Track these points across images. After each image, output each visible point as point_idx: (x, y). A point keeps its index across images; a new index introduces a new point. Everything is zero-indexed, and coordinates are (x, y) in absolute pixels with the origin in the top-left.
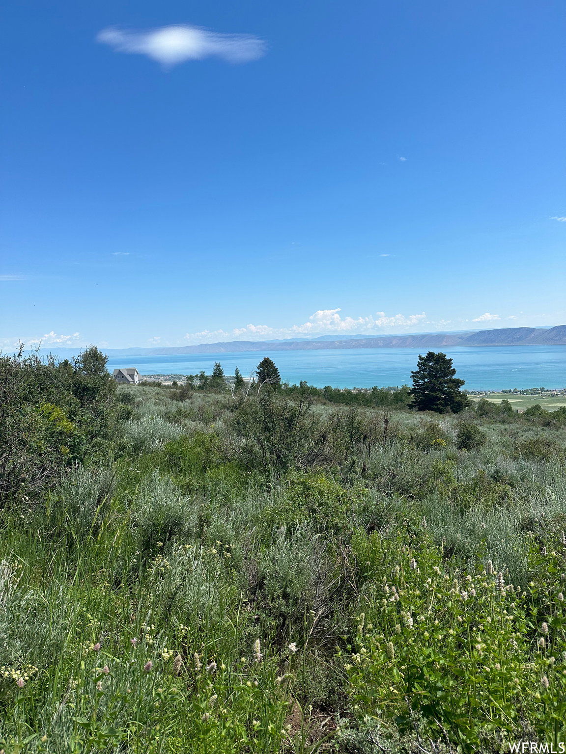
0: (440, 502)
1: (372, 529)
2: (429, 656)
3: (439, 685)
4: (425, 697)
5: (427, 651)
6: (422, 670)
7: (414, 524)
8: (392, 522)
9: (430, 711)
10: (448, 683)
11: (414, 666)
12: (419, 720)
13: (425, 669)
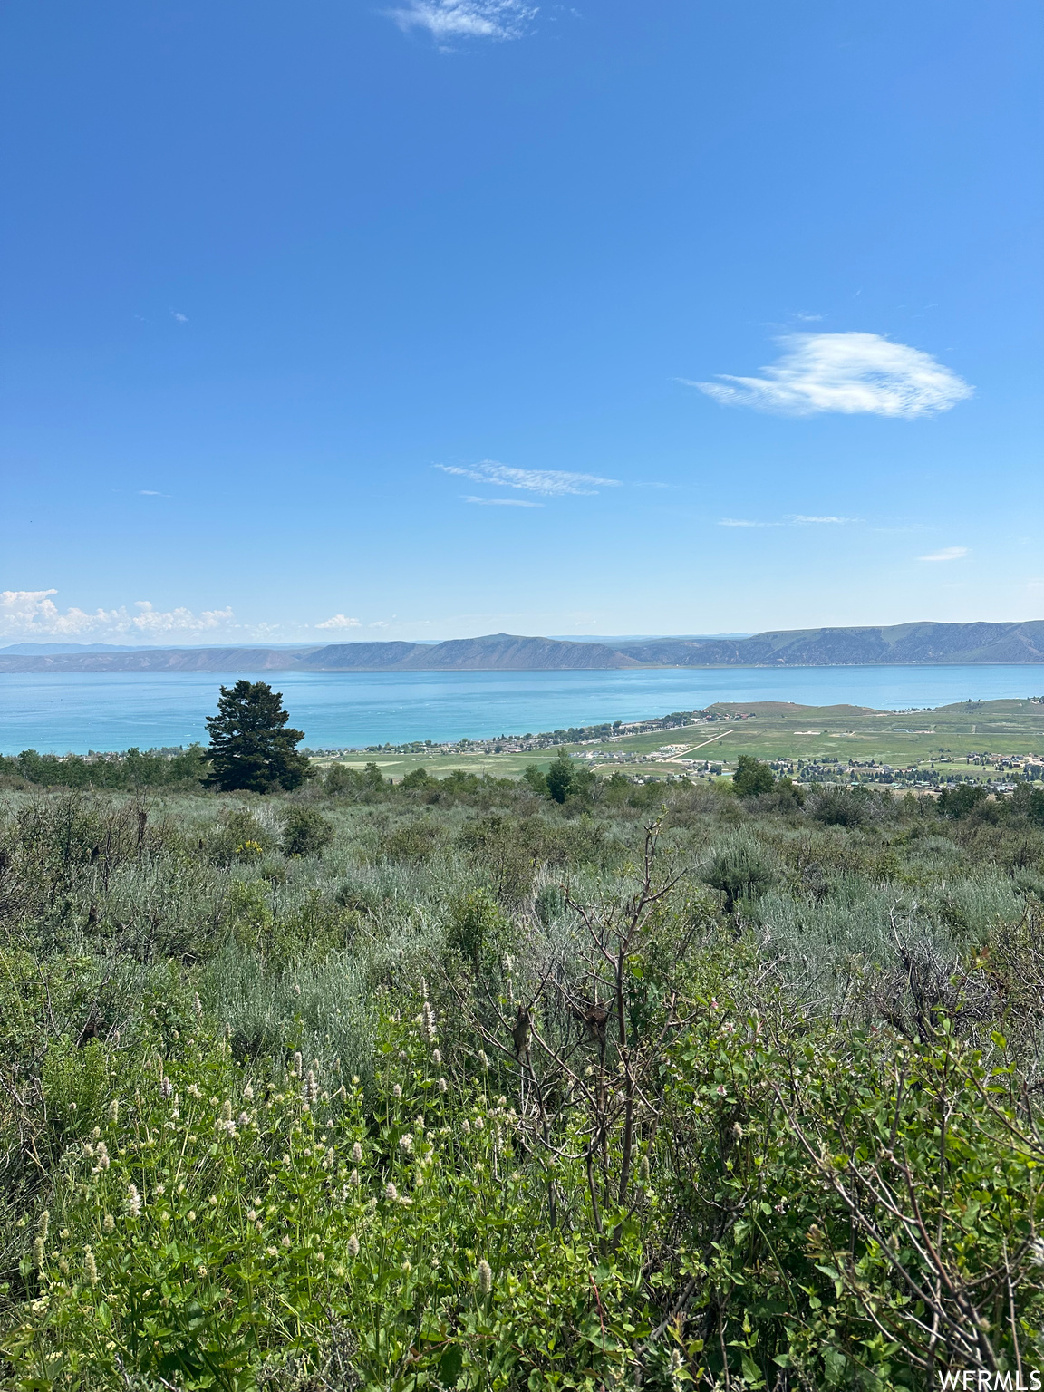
6: (158, 1289)
13: (165, 1286)
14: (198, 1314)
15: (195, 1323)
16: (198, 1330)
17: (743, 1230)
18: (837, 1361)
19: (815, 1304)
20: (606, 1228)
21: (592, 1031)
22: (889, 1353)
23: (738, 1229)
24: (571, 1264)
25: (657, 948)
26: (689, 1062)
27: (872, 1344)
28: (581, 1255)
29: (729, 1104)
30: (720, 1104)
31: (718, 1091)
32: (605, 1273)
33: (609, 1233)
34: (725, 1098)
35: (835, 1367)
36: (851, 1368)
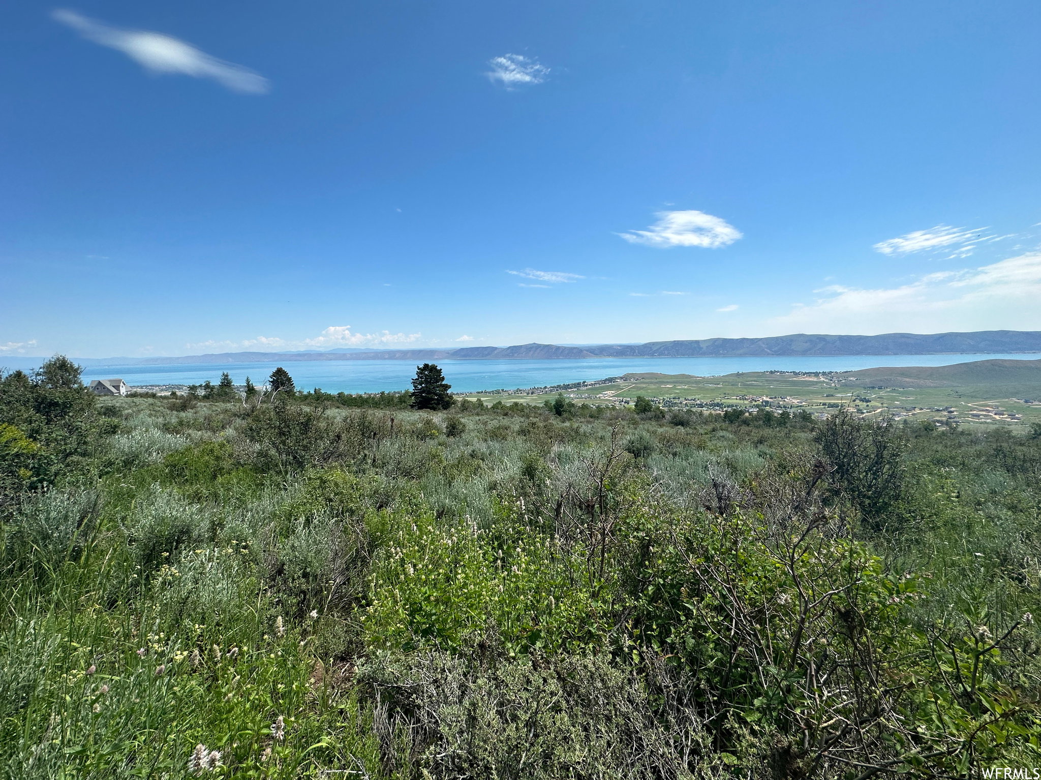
0: (434, 479)
1: (381, 507)
2: (426, 593)
3: (434, 611)
4: (424, 623)
5: (423, 589)
6: (420, 604)
7: (414, 498)
8: (398, 499)
9: (426, 633)
10: (440, 608)
11: (415, 603)
12: (419, 641)
13: (423, 603)
14: (435, 614)
15: (434, 617)
16: (435, 620)
17: (652, 589)
19: (683, 618)
20: (595, 587)
22: (714, 638)
23: (650, 588)
24: (582, 600)
27: (707, 635)
28: (586, 597)
29: (646, 539)
30: (642, 539)
31: (641, 534)
32: (596, 604)
33: (597, 589)
34: (644, 537)
35: (691, 644)
36: (698, 644)
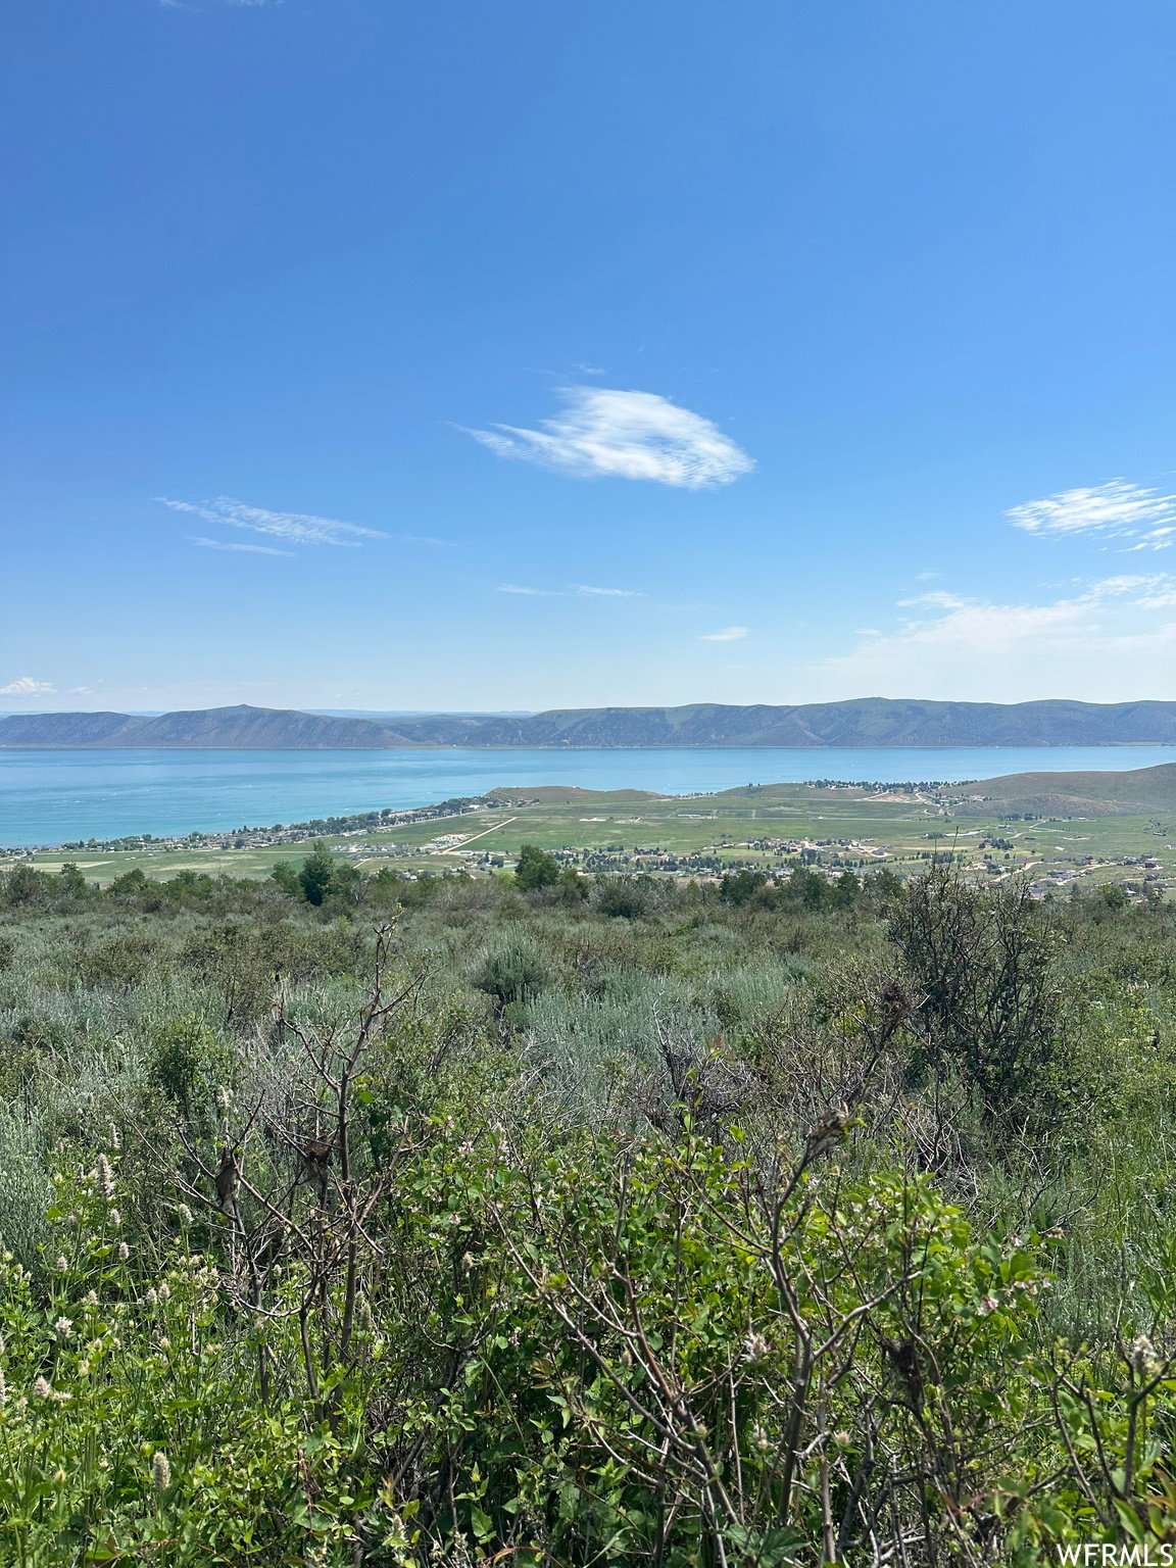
17: (475, 1370)
18: (570, 1494)
19: (547, 1437)
21: (312, 1168)
22: (619, 1477)
23: (469, 1370)
24: (277, 1439)
25: (403, 1066)
26: (420, 1191)
27: (603, 1471)
28: (289, 1427)
29: (464, 1233)
30: (453, 1233)
31: (452, 1219)
32: (317, 1442)
33: (325, 1397)
34: (458, 1226)
35: (570, 1503)
36: (585, 1500)
